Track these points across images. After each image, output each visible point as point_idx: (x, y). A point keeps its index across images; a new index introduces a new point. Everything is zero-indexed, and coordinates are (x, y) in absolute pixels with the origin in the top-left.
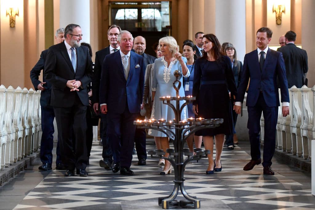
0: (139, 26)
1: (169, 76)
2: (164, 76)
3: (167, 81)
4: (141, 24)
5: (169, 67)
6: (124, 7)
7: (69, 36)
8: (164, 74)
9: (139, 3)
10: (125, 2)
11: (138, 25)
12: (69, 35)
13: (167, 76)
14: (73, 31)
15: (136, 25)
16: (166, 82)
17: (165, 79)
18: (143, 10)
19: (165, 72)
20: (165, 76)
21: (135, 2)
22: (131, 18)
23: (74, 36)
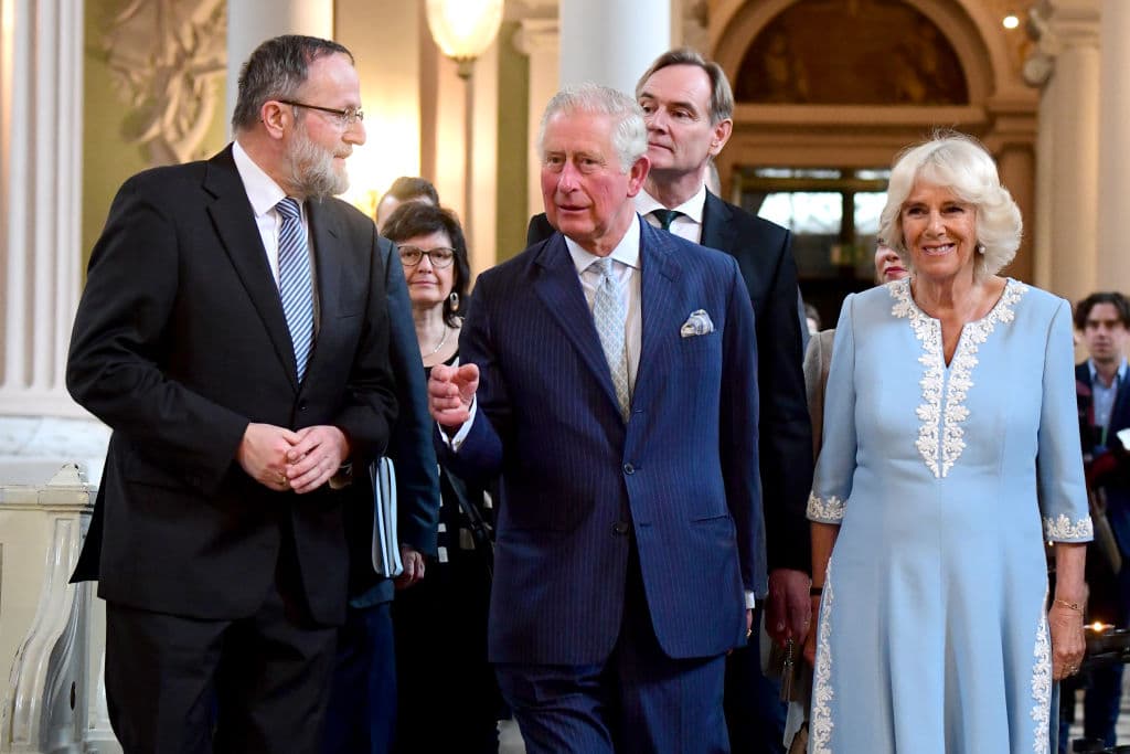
0: (848, 260)
1: (959, 430)
2: (924, 421)
3: (941, 461)
4: (853, 255)
5: (957, 360)
6: (790, 187)
7: (278, 113)
8: (924, 411)
9: (848, 172)
10: (793, 168)
11: (843, 254)
12: (282, 106)
13: (942, 425)
14: (310, 78)
15: (836, 255)
16: (935, 467)
17: (925, 444)
18: (859, 198)
19: (931, 395)
20: (932, 427)
21: (833, 168)
22: (816, 229)
23: (311, 116)
